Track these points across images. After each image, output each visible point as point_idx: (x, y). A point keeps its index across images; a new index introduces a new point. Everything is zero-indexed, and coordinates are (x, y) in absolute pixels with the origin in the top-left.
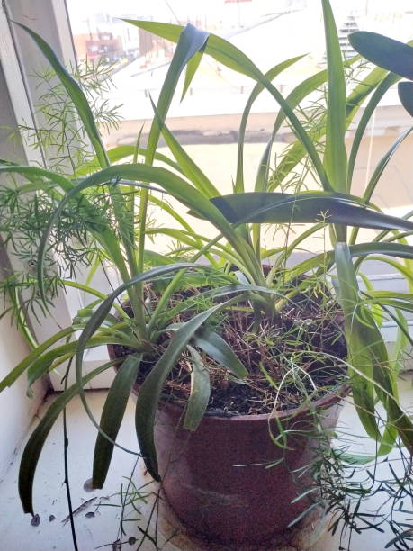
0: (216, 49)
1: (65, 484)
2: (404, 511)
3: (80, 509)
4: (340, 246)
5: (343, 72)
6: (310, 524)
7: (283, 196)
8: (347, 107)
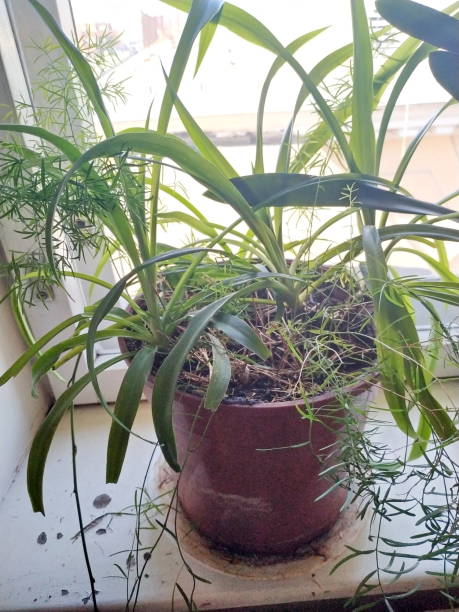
0: (231, 20)
1: (74, 495)
2: (437, 494)
3: (90, 526)
4: (368, 230)
5: (370, 45)
6: (338, 532)
7: (306, 177)
8: (375, 84)
